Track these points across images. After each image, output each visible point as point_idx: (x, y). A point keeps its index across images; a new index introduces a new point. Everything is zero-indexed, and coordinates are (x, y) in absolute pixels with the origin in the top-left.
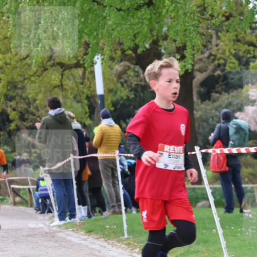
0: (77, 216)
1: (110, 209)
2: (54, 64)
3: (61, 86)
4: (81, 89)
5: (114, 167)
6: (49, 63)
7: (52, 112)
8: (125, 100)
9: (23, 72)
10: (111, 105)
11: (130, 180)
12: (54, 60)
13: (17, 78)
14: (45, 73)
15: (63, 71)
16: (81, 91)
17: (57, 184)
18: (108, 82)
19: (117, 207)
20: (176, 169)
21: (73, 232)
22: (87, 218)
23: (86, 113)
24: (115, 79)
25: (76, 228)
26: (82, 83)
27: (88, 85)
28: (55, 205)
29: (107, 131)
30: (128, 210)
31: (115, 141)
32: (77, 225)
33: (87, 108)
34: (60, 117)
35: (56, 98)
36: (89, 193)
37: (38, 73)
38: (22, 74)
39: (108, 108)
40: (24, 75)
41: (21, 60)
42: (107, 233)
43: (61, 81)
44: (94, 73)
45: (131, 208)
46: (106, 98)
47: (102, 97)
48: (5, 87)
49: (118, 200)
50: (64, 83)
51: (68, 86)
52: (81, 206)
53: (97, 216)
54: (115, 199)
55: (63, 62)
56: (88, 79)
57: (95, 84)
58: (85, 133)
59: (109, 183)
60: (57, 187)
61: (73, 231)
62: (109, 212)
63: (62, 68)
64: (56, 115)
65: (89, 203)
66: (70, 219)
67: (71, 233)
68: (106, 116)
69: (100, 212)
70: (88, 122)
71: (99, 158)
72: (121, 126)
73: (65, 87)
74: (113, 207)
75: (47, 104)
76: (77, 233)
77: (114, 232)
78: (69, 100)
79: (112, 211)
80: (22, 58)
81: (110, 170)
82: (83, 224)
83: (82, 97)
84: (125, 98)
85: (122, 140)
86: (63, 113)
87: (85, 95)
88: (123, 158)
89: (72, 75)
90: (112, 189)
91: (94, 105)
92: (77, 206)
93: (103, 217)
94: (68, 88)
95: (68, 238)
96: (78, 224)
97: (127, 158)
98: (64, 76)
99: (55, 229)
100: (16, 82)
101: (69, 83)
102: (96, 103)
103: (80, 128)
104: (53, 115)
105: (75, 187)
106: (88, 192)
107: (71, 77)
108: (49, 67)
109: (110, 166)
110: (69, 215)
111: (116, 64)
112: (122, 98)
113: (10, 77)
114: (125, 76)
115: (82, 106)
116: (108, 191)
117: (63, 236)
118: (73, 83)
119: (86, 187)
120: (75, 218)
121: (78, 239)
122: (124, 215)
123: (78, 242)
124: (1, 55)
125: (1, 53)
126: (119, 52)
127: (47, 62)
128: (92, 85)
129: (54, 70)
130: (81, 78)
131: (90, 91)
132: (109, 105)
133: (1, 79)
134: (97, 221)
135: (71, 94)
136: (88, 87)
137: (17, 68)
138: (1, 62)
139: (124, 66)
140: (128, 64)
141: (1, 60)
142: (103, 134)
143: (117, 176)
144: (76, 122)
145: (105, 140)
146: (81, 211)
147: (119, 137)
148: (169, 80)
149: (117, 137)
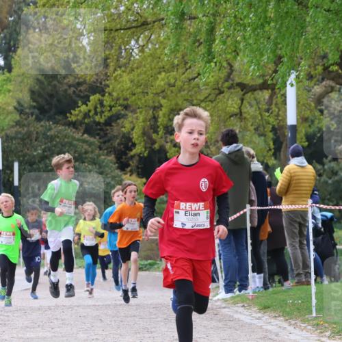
0: (250, 287)
1: (293, 278)
2: (232, 84)
3: (240, 115)
4: (266, 118)
5: (302, 222)
6: (226, 84)
7: (226, 150)
9: (190, 96)
10: (304, 139)
12: (233, 80)
13: (182, 102)
14: (221, 97)
15: (244, 95)
16: (265, 120)
17: (225, 244)
18: (304, 108)
19: (303, 276)
20: (195, 228)
21: (243, 308)
22: (262, 290)
23: (270, 150)
24: (313, 105)
25: (247, 303)
26: (268, 111)
27: (275, 113)
28: (221, 272)
32: (249, 300)
34: (236, 156)
35: (232, 131)
36: (268, 256)
37: (210, 97)
38: (190, 98)
39: (301, 143)
41: (190, 80)
42: (288, 310)
43: (240, 108)
44: (286, 97)
45: (322, 277)
46: (299, 129)
47: (294, 128)
48: (167, 116)
50: (244, 110)
51: (249, 114)
52: (256, 274)
53: (275, 287)
54: (301, 264)
55: (245, 82)
56: (276, 104)
57: (285, 111)
59: (294, 243)
60: (225, 248)
61: (243, 306)
62: (292, 282)
63: (242, 90)
64: (230, 153)
65: (267, 270)
66: (240, 291)
67: (241, 310)
68: (296, 154)
69: (280, 282)
70: (272, 162)
71: (283, 211)
72: (314, 168)
73: (244, 115)
74: (298, 275)
75: (219, 139)
76: (248, 309)
77: (298, 309)
78: (249, 132)
79: (296, 281)
80: (191, 77)
81: (297, 226)
82: (257, 297)
83: (266, 130)
85: (315, 186)
86: (240, 150)
87: (271, 126)
89: (255, 100)
90: (299, 251)
91: (281, 139)
92: (251, 274)
93: (283, 288)
94: (248, 117)
95: (236, 316)
96: (250, 298)
97: (321, 210)
98: (244, 102)
99: (219, 303)
101: (250, 111)
102: (285, 136)
103: (261, 170)
104: (227, 153)
105: (250, 248)
106: (266, 255)
107: (254, 102)
108: (226, 90)
109: (298, 220)
110: (239, 286)
111: (315, 85)
112: (320, 129)
113: (173, 102)
115: (265, 141)
116: (293, 254)
117: (229, 313)
118: (256, 110)
119: (264, 249)
120: (246, 290)
121: (250, 318)
122: (313, 287)
123: (249, 321)
124: (163, 74)
125: (164, 71)
126: (320, 68)
127: (223, 83)
128: (280, 113)
129: (231, 93)
130: (267, 103)
131: (278, 121)
132: (302, 139)
133: (161, 106)
134: (275, 293)
135: (252, 125)
136: (276, 116)
137: (184, 90)
138: (162, 83)
139: (325, 87)
140: (331, 83)
141: (163, 80)
142: (291, 177)
143: (305, 233)
144: (257, 162)
145: (293, 185)
146: (255, 280)
147: (312, 181)
148: (190, 131)
149: (309, 181)
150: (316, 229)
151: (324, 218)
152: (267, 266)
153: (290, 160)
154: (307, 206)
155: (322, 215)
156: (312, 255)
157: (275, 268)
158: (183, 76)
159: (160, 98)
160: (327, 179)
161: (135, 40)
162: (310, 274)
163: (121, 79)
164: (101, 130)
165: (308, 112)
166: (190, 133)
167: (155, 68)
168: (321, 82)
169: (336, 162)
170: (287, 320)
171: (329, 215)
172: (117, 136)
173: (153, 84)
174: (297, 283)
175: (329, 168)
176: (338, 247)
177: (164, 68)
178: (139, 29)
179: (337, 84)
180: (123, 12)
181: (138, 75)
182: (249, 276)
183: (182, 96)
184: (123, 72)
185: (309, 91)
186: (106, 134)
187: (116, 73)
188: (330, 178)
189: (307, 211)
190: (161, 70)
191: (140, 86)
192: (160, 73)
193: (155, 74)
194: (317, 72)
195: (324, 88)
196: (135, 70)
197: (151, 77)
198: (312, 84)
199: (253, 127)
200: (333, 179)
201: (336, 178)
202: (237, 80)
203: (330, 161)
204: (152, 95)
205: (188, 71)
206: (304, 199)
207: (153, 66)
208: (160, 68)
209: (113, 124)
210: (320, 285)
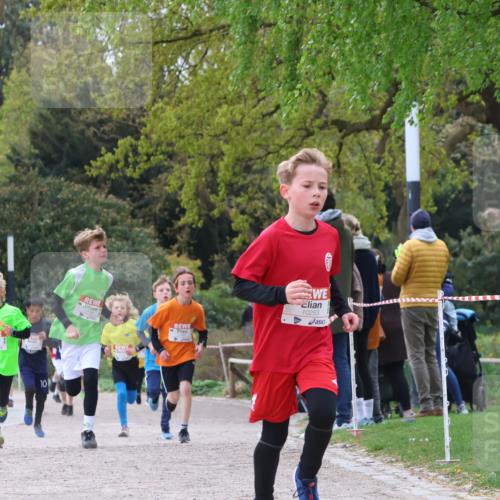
0: (353, 418)
1: (417, 405)
2: (326, 122)
3: (337, 167)
4: (376, 172)
5: (430, 324)
6: (318, 122)
8: (460, 192)
9: (266, 139)
10: (431, 203)
11: (459, 348)
12: (326, 116)
13: (253, 149)
14: (309, 140)
15: (343, 137)
16: (374, 174)
18: (431, 156)
19: (432, 403)
20: (314, 325)
21: (343, 450)
22: (372, 422)
23: (382, 218)
24: (444, 152)
25: (350, 442)
26: (378, 161)
27: (388, 164)
29: (421, 253)
30: (454, 407)
31: (434, 271)
32: (353, 436)
33: (384, 208)
36: (379, 373)
37: (294, 140)
38: (264, 143)
39: (427, 207)
40: (268, 146)
41: (264, 116)
42: (409, 451)
43: (337, 157)
44: (404, 141)
45: (459, 404)
46: (424, 187)
47: (416, 186)
48: (230, 169)
49: (436, 388)
50: (343, 160)
51: (351, 166)
52: (362, 399)
53: (391, 418)
54: (428, 386)
55: (344, 119)
56: (390, 151)
57: (404, 161)
58: (377, 257)
59: (418, 355)
61: (345, 446)
63: (340, 131)
65: (378, 394)
66: (340, 425)
67: (341, 452)
68: (420, 224)
69: (397, 411)
70: (385, 236)
71: (402, 306)
72: (447, 244)
73: (344, 167)
74: (425, 400)
76: (351, 451)
77: (425, 451)
78: (349, 194)
79: (421, 409)
80: (265, 111)
81: (422, 329)
82: (365, 434)
83: (375, 189)
84: (460, 187)
85: (448, 271)
86: (337, 219)
87: (383, 184)
88: (451, 306)
89: (360, 144)
90: (425, 366)
91: (399, 203)
92: (355, 400)
93: (403, 420)
94: (349, 170)
95: (335, 461)
96: (355, 434)
97: (457, 305)
98: (344, 148)
100: (251, 159)
101: (351, 161)
102: (403, 197)
103: (369, 247)
105: (353, 361)
106: (377, 372)
107: (357, 149)
108: (316, 130)
109: (423, 320)
110: (339, 417)
111: (447, 122)
112: (454, 188)
113: (240, 149)
114: (462, 146)
115: (375, 206)
116: (417, 369)
118: (360, 160)
119: (373, 363)
120: (348, 423)
121: (354, 463)
122: (446, 418)
123: (353, 469)
124: (225, 107)
125: (226, 103)
126: (453, 98)
127: (312, 120)
128: (397, 164)
129: (325, 135)
130: (376, 149)
131: (393, 176)
132: (428, 202)
133: (222, 154)
134: (391, 428)
135: (355, 182)
136: (389, 168)
137: (255, 131)
138: (224, 120)
139: (461, 125)
140: (471, 120)
141: (224, 115)
142: (412, 257)
143: (435, 340)
144: (362, 236)
145: (415, 269)
146: (361, 409)
147: (444, 264)
148: (307, 184)
149: (439, 264)
150: (449, 333)
151: (461, 317)
152: (378, 388)
153: (411, 232)
154: (437, 300)
155: (458, 314)
156: (444, 372)
157: (390, 390)
158: (254, 110)
159: (222, 142)
160: (466, 261)
161: (183, 57)
162: (442, 398)
163: (163, 115)
164: (135, 189)
165: (437, 163)
166: (307, 187)
167: (212, 98)
168: (456, 119)
169: (478, 236)
170: (409, 466)
171: (469, 312)
172: (157, 198)
173: (210, 121)
174: (422, 412)
175: (469, 244)
176: (482, 360)
177: (225, 98)
178: (188, 41)
179: (479, 121)
180: (166, 17)
181: (189, 109)
182: (353, 402)
183: (252, 140)
184: (167, 104)
185: (438, 132)
186: (142, 196)
187: (156, 105)
188: (470, 259)
189: (437, 308)
190: (222, 101)
191: (192, 124)
192: (220, 105)
193: (214, 108)
194: (449, 103)
195: (459, 128)
196: (184, 102)
197: (208, 111)
198: (443, 122)
199: (357, 185)
200: (474, 261)
201: (479, 259)
202: (333, 115)
203: (469, 235)
204: (209, 138)
205: (261, 103)
206: (432, 290)
207: (210, 96)
208: (219, 98)
209: (152, 181)
210: (456, 416)
